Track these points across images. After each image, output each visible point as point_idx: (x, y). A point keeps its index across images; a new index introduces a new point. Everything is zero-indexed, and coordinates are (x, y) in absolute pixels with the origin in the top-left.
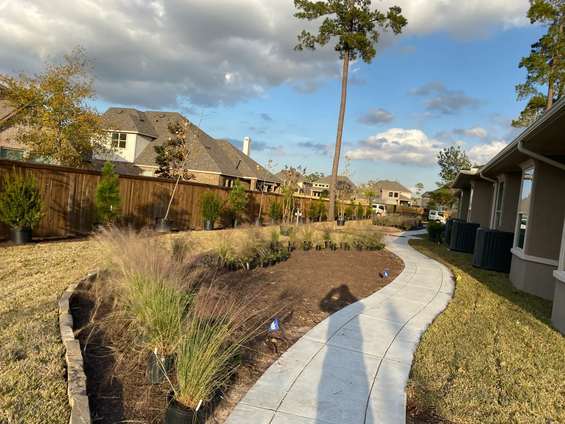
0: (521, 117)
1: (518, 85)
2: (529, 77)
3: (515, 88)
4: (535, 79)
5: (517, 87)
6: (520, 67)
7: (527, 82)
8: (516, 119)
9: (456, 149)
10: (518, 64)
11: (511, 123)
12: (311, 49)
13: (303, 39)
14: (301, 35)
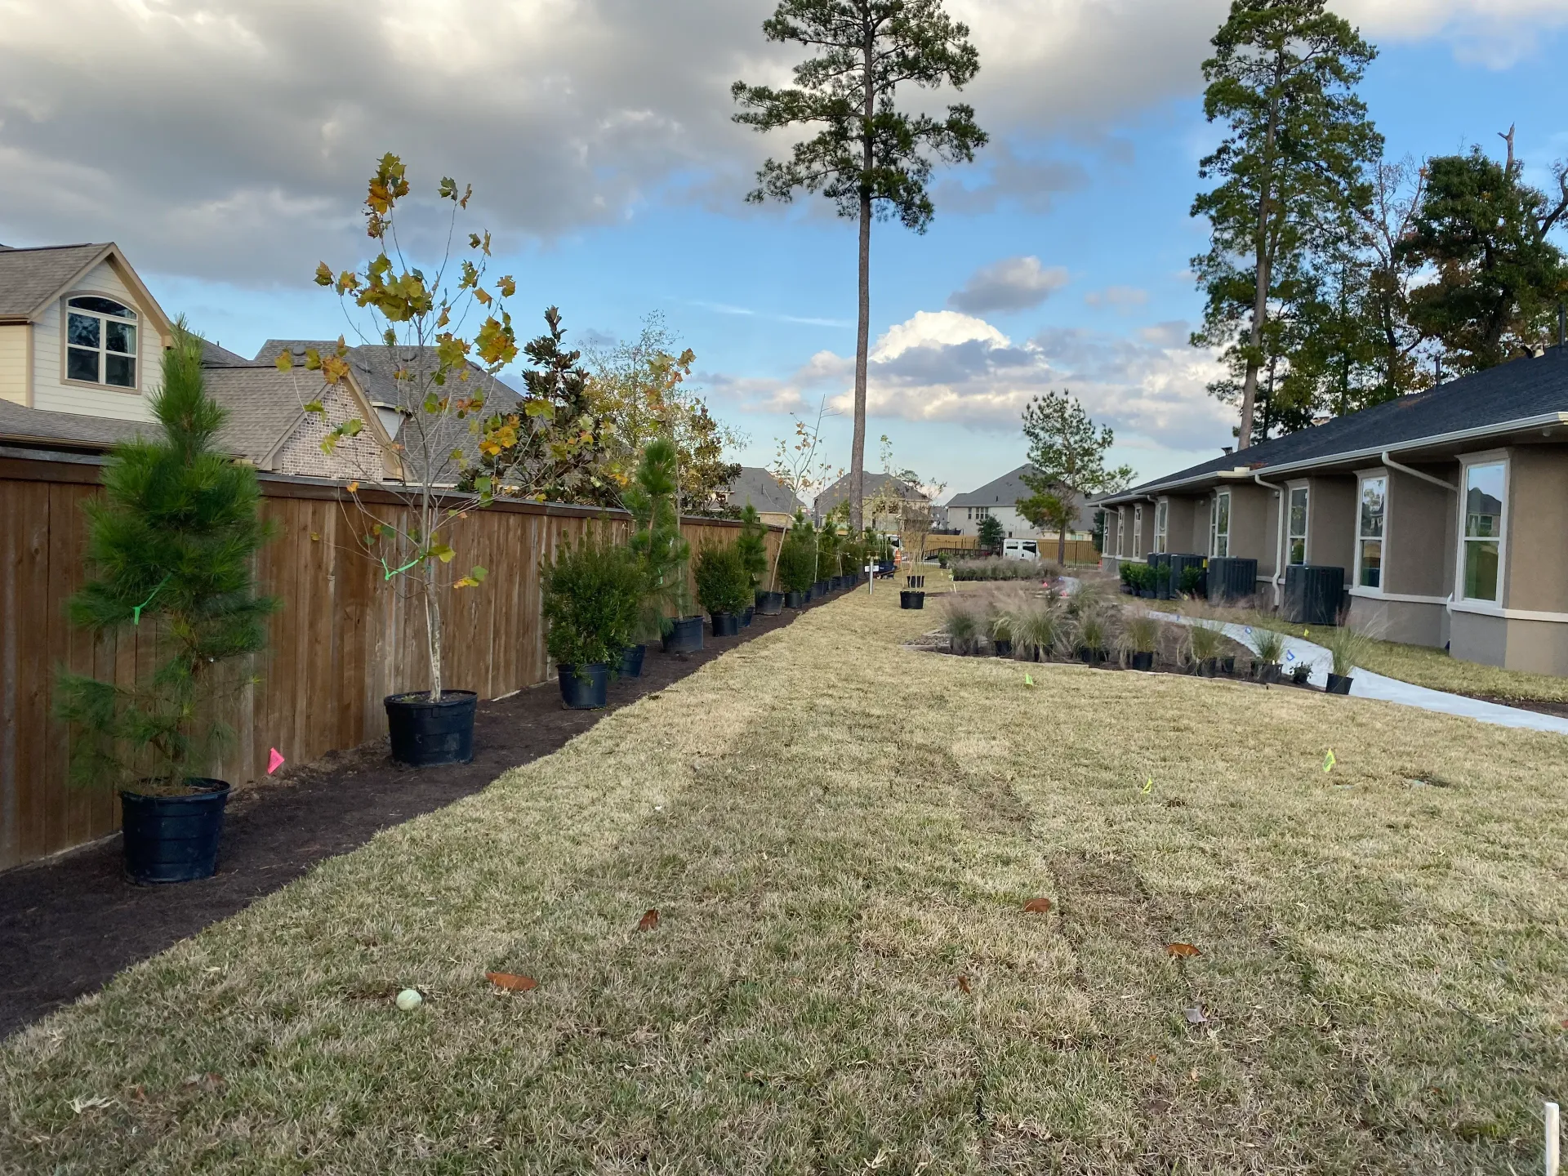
0: (1207, 326)
1: (1195, 256)
2: (1216, 240)
3: (1189, 263)
4: (1228, 244)
5: (1193, 261)
6: (1193, 214)
7: (1213, 251)
8: (1198, 331)
9: (1061, 396)
10: (1189, 210)
11: (1189, 338)
12: (783, 198)
13: (768, 179)
14: (763, 169)
